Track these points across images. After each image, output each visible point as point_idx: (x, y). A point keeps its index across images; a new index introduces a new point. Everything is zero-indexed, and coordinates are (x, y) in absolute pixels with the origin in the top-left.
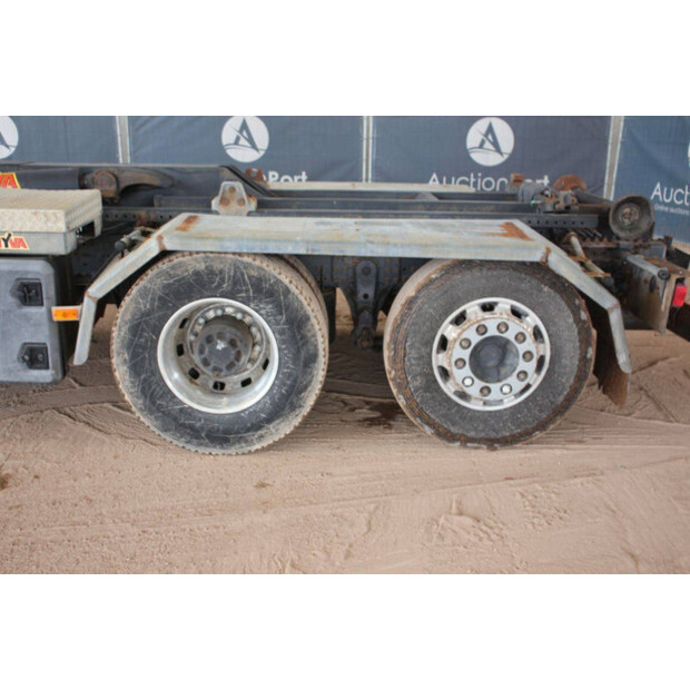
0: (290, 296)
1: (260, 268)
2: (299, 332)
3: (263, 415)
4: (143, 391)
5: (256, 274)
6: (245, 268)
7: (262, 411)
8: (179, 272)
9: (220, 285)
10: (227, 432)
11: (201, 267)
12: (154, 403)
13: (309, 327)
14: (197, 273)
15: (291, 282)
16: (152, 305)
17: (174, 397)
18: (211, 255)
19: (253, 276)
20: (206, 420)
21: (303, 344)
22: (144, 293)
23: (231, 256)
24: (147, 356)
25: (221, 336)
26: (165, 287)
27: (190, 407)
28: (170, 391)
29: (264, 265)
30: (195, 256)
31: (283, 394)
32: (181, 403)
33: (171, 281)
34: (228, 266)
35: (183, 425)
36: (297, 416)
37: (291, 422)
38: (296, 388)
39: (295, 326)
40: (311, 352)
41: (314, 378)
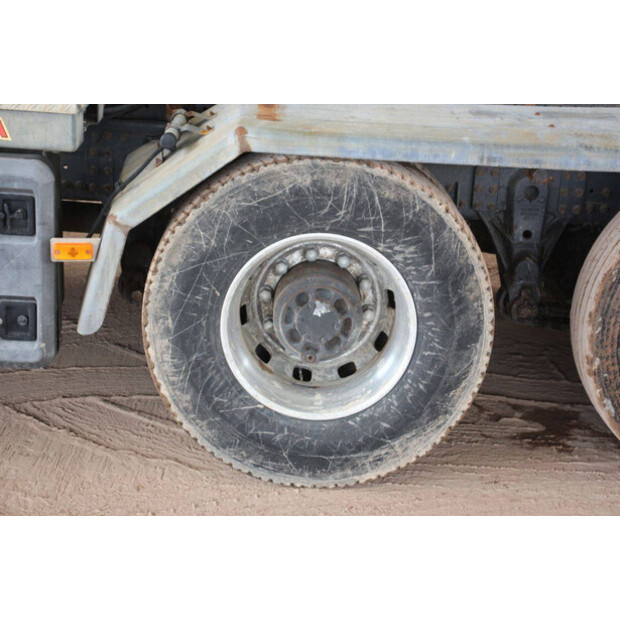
0: (446, 234)
1: (399, 186)
2: (456, 293)
3: (385, 425)
4: (193, 381)
5: (392, 196)
6: (377, 186)
7: (383, 417)
8: (268, 188)
9: (333, 212)
10: (325, 450)
11: (305, 181)
12: (209, 400)
13: (471, 284)
14: (297, 192)
15: (447, 211)
16: (220, 240)
17: (242, 390)
18: (323, 163)
19: (388, 200)
20: (289, 429)
21: (461, 312)
22: (207, 221)
23: (354, 165)
24: (204, 323)
25: (321, 295)
26: (242, 212)
27: (265, 407)
28: (235, 382)
29: (407, 182)
30: (296, 163)
31: (421, 392)
32: (253, 401)
33: (254, 203)
34: (348, 181)
35: (254, 438)
36: (439, 427)
37: (429, 438)
38: (442, 383)
39: (450, 282)
40: (472, 324)
41: (473, 368)
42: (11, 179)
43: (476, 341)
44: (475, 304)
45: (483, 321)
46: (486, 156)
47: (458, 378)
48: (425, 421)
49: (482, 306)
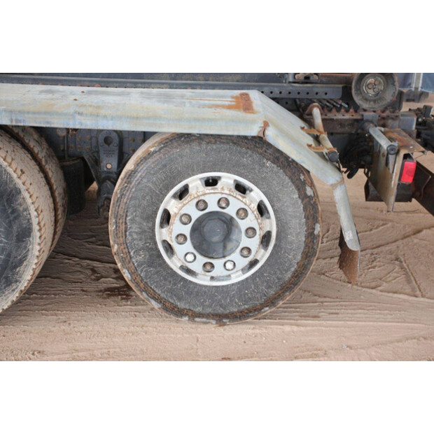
2: (10, 206)
13: (20, 200)
21: (15, 218)
36: (14, 290)
37: (8, 297)
38: (10, 263)
39: (5, 200)
40: (24, 226)
41: (30, 253)
43: (29, 236)
44: (25, 213)
45: (31, 224)
46: (14, 118)
47: (21, 259)
48: (3, 287)
49: (30, 214)
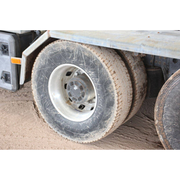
0: (102, 69)
1: (90, 52)
2: (105, 89)
3: (88, 127)
4: (42, 103)
5: (87, 55)
6: (83, 51)
7: (88, 124)
8: (56, 49)
9: (72, 58)
10: (73, 130)
11: (65, 48)
12: (45, 109)
13: (110, 87)
14: (63, 51)
15: (104, 61)
16: (45, 63)
17: (54, 108)
18: (70, 42)
19: (86, 56)
20: (65, 122)
21: (107, 95)
22: (43, 56)
23: (78, 44)
24: (44, 86)
25: (77, 84)
26: (51, 55)
27: (60, 114)
28: (52, 105)
29: (92, 51)
30: (63, 42)
31: (97, 119)
32: (57, 112)
33: (53, 53)
34: (76, 48)
35: (56, 122)
36: (103, 131)
37: (101, 134)
38: (103, 117)
39: (104, 85)
40: (111, 100)
41: (112, 114)
42: (3, 40)
43: (112, 106)
44: (112, 94)
45: (114, 100)
46: (112, 44)
47: (107, 117)
48: (98, 128)
49: (114, 95)
